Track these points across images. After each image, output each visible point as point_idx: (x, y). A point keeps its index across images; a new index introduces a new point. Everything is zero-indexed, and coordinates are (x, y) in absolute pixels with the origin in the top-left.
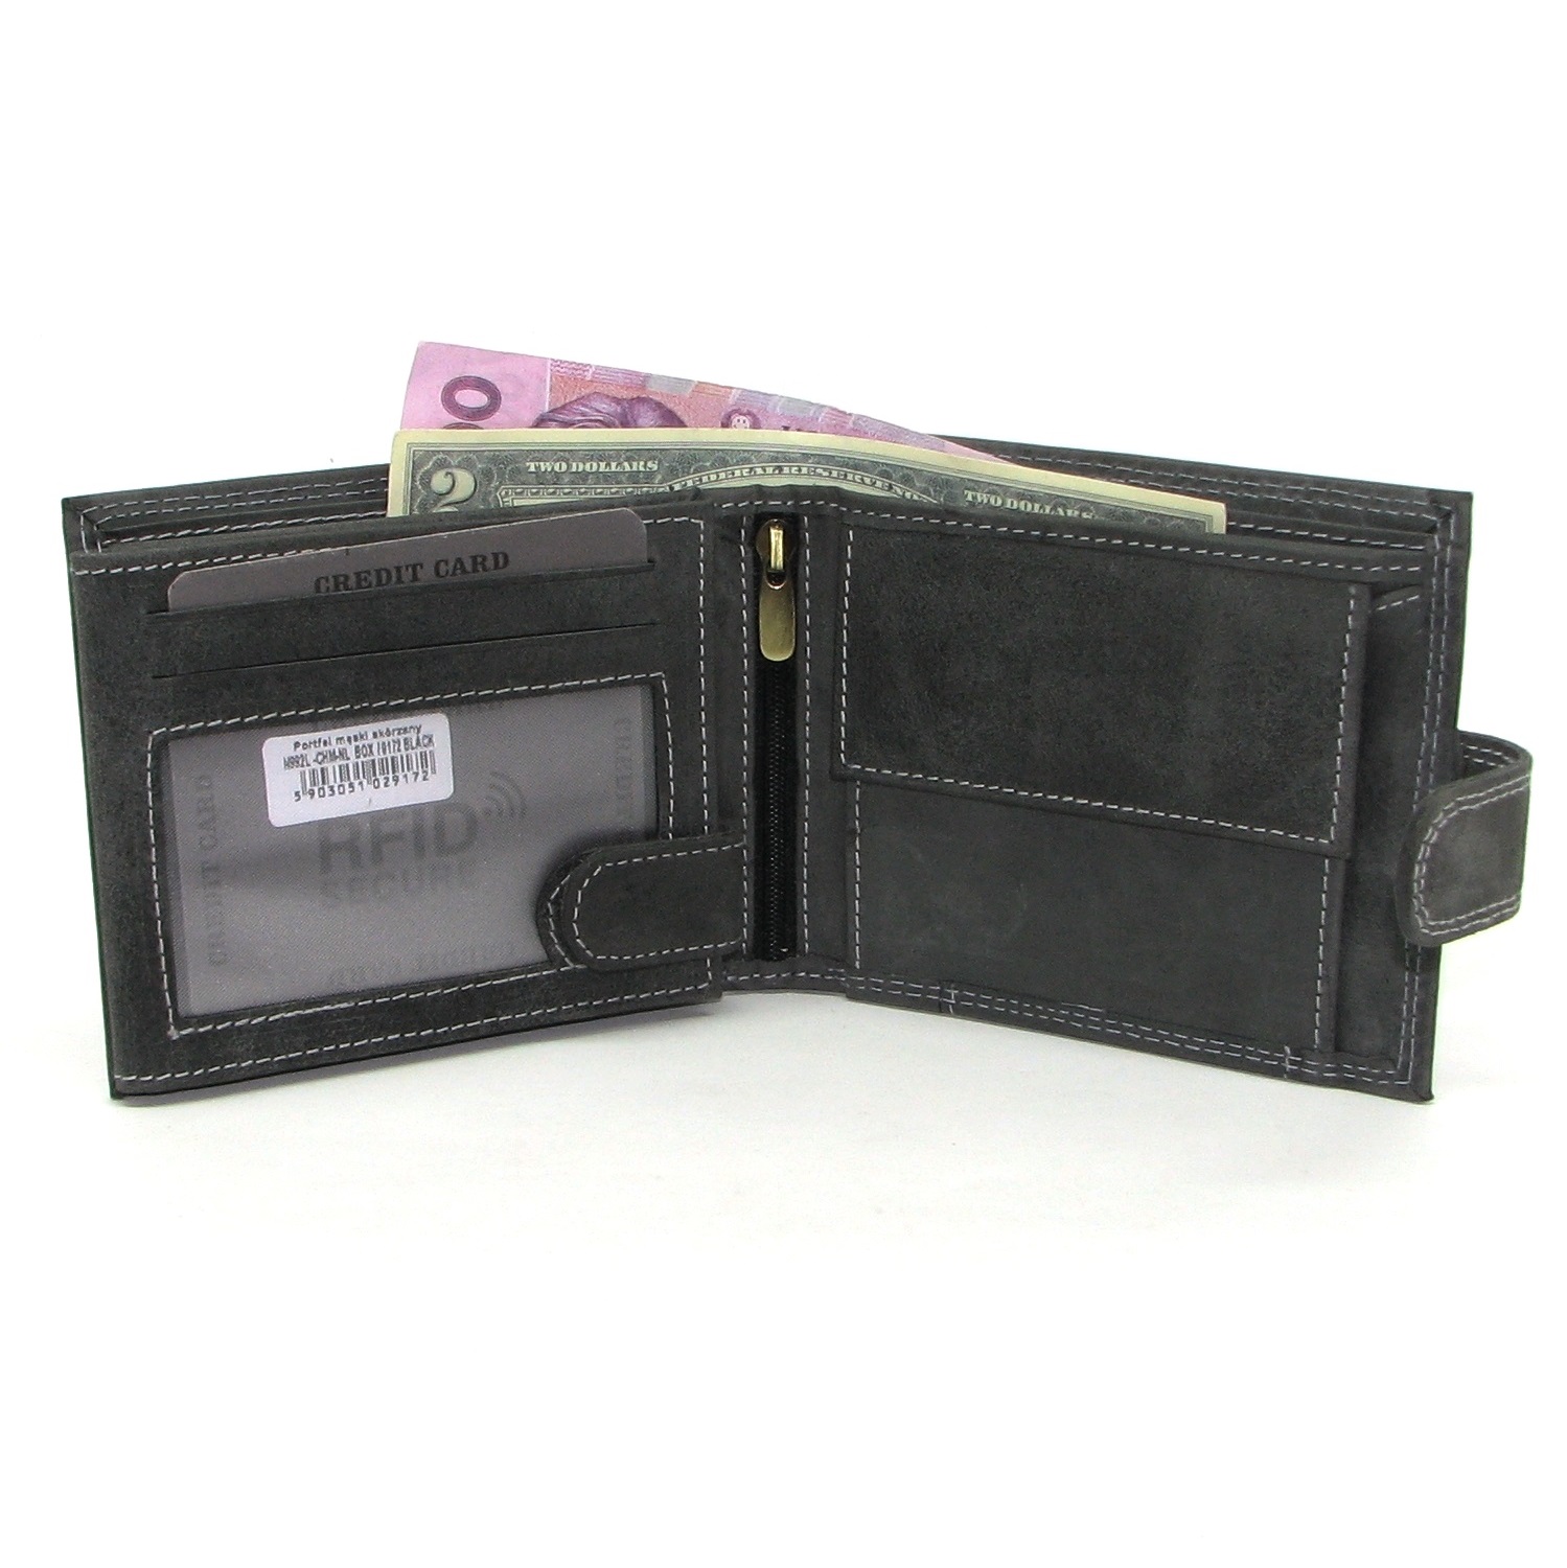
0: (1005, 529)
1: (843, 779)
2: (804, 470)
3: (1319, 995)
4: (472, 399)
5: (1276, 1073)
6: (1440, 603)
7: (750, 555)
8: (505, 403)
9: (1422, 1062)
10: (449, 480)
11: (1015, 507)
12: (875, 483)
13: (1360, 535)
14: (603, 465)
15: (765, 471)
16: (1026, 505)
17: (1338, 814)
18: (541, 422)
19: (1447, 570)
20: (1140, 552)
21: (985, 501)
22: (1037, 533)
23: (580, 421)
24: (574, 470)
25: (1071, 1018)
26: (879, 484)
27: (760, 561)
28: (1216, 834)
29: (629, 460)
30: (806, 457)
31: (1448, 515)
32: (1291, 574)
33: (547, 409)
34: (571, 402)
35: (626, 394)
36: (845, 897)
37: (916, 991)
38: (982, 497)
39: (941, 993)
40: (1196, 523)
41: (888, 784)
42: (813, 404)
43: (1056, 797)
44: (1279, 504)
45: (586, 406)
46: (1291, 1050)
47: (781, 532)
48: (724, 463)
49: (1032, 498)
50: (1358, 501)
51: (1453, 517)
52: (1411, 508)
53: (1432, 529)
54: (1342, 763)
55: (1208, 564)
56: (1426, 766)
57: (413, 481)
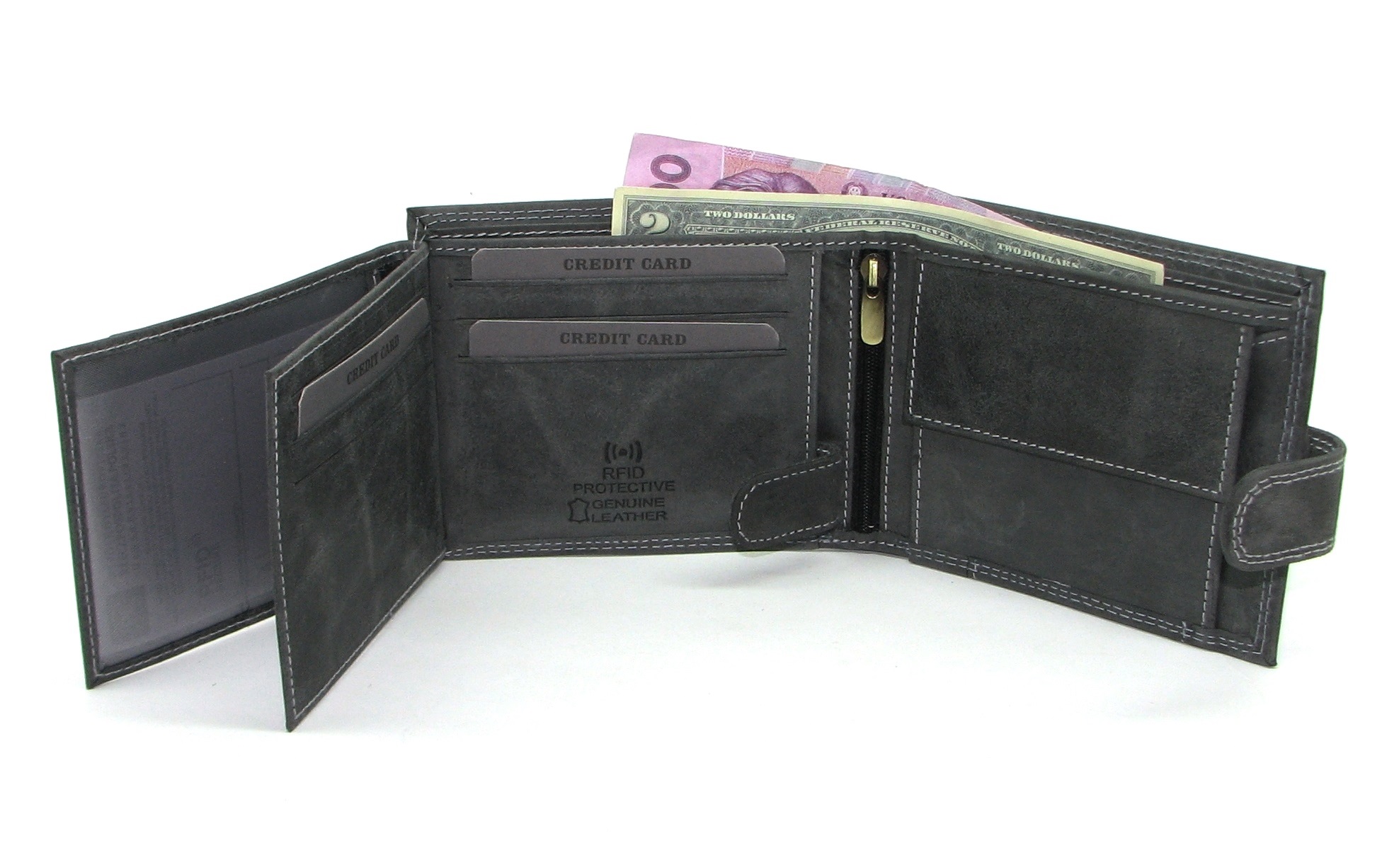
0: (1021, 271)
1: (913, 425)
2: (894, 223)
3: (1206, 590)
4: (671, 169)
5: (1176, 638)
6: (1300, 343)
7: (857, 276)
8: (693, 172)
9: (1270, 641)
10: (652, 220)
11: (1029, 256)
12: (940, 233)
13: (1249, 293)
14: (756, 215)
15: (868, 223)
16: (1036, 255)
17: (1224, 475)
18: (718, 186)
19: (1305, 321)
20: (1106, 293)
21: (1010, 250)
22: (1041, 275)
23: (744, 186)
24: (736, 217)
25: (1049, 589)
26: (942, 234)
27: (862, 280)
28: (1146, 481)
29: (775, 213)
30: (895, 214)
31: (1309, 284)
32: (1204, 316)
33: (722, 178)
34: (739, 174)
35: (776, 170)
36: (910, 498)
37: (953, 561)
38: (1008, 248)
39: (968, 565)
40: (1145, 276)
41: (938, 430)
42: (902, 179)
43: (1044, 448)
44: (1200, 267)
45: (749, 177)
46: (1187, 624)
47: (877, 262)
48: (842, 217)
49: (1041, 251)
50: (1251, 270)
51: (1311, 286)
52: (1284, 278)
53: (1298, 294)
54: (1229, 443)
55: (1152, 305)
56: (1285, 449)
57: (628, 218)
